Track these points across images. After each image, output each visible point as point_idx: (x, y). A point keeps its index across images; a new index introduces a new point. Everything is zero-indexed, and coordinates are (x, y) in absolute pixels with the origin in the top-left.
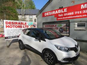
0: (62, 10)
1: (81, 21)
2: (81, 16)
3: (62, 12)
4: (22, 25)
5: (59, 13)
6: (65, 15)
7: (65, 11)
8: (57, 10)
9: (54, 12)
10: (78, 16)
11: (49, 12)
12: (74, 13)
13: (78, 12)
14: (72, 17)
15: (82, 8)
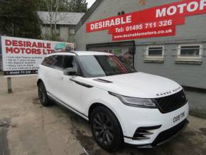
0: (122, 18)
1: (154, 44)
2: (155, 33)
3: (123, 23)
4: (42, 49)
5: (116, 24)
6: (128, 29)
7: (128, 22)
8: (114, 18)
9: (107, 24)
10: (151, 33)
11: (98, 22)
12: (144, 26)
13: (151, 24)
14: (139, 34)
15: (157, 16)
